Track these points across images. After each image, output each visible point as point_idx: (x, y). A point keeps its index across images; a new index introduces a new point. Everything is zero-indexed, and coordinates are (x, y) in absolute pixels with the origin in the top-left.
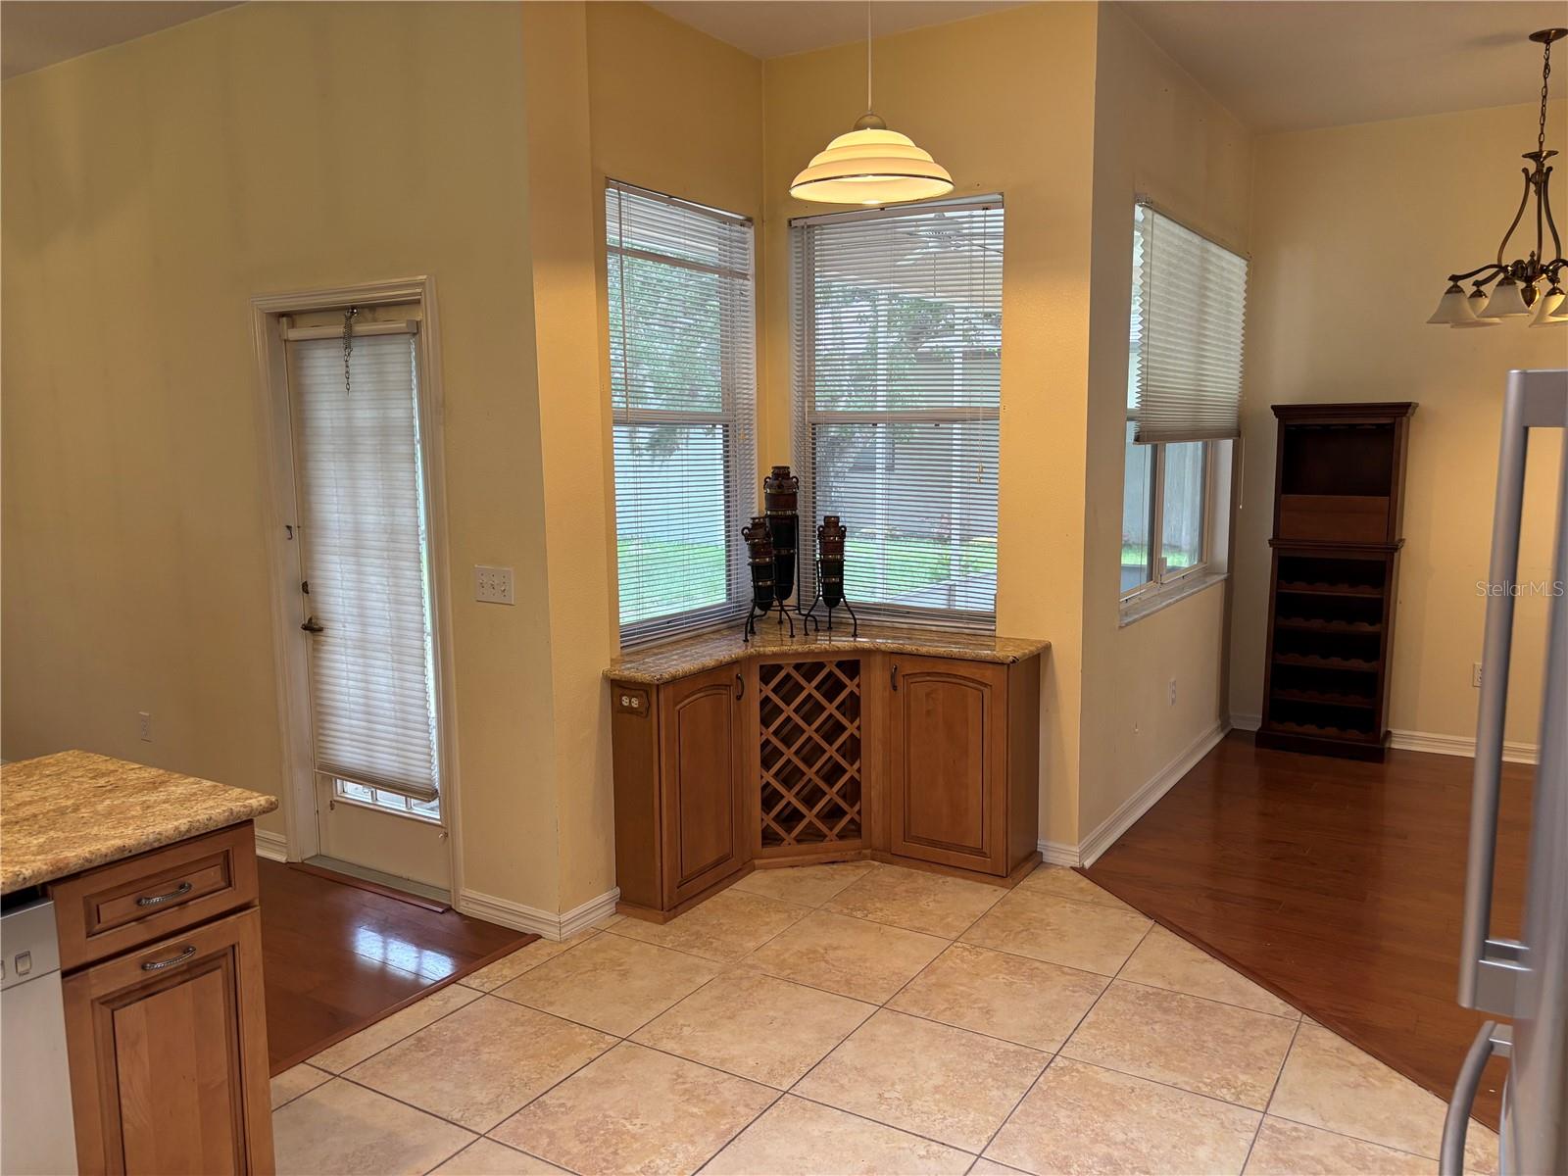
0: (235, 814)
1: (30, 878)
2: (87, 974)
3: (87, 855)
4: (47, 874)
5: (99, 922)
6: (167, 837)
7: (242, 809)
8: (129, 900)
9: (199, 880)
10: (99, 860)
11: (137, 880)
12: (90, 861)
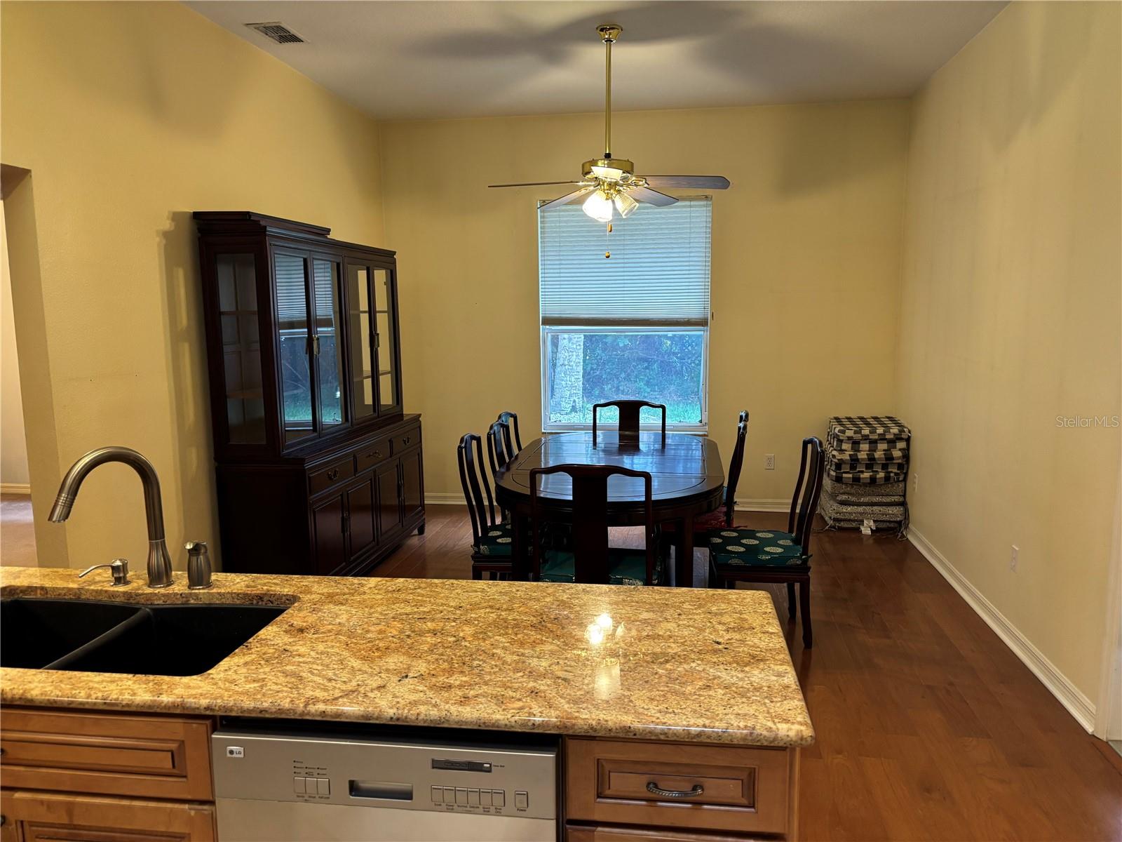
0: (754, 736)
1: (539, 725)
2: (594, 831)
3: (594, 723)
4: (553, 727)
5: (609, 788)
6: (675, 734)
7: (765, 733)
8: (644, 779)
9: (714, 787)
10: (603, 732)
11: (652, 762)
12: (596, 731)
